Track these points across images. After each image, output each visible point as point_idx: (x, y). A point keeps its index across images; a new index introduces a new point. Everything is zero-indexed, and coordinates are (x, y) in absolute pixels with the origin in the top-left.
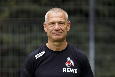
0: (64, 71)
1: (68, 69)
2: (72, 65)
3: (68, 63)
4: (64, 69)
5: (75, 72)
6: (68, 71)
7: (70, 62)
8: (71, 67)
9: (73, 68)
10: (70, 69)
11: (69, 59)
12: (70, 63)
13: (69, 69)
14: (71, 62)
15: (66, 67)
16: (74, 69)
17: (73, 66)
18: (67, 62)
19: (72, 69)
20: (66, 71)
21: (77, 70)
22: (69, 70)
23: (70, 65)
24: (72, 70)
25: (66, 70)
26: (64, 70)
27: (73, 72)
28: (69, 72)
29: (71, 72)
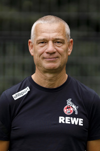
0: (60, 122)
1: (67, 118)
2: (74, 112)
3: (68, 108)
4: (60, 118)
5: (80, 124)
6: (67, 122)
7: (71, 107)
8: (73, 115)
9: (77, 117)
10: (72, 118)
11: (69, 102)
12: (71, 109)
13: (69, 118)
14: (73, 106)
15: (65, 116)
16: (78, 119)
17: (76, 113)
18: (66, 107)
19: (75, 119)
20: (63, 122)
21: (82, 120)
22: (69, 120)
23: (71, 111)
24: (75, 121)
25: (65, 121)
26: (61, 120)
27: (76, 123)
28: (69, 123)
29: (73, 123)
